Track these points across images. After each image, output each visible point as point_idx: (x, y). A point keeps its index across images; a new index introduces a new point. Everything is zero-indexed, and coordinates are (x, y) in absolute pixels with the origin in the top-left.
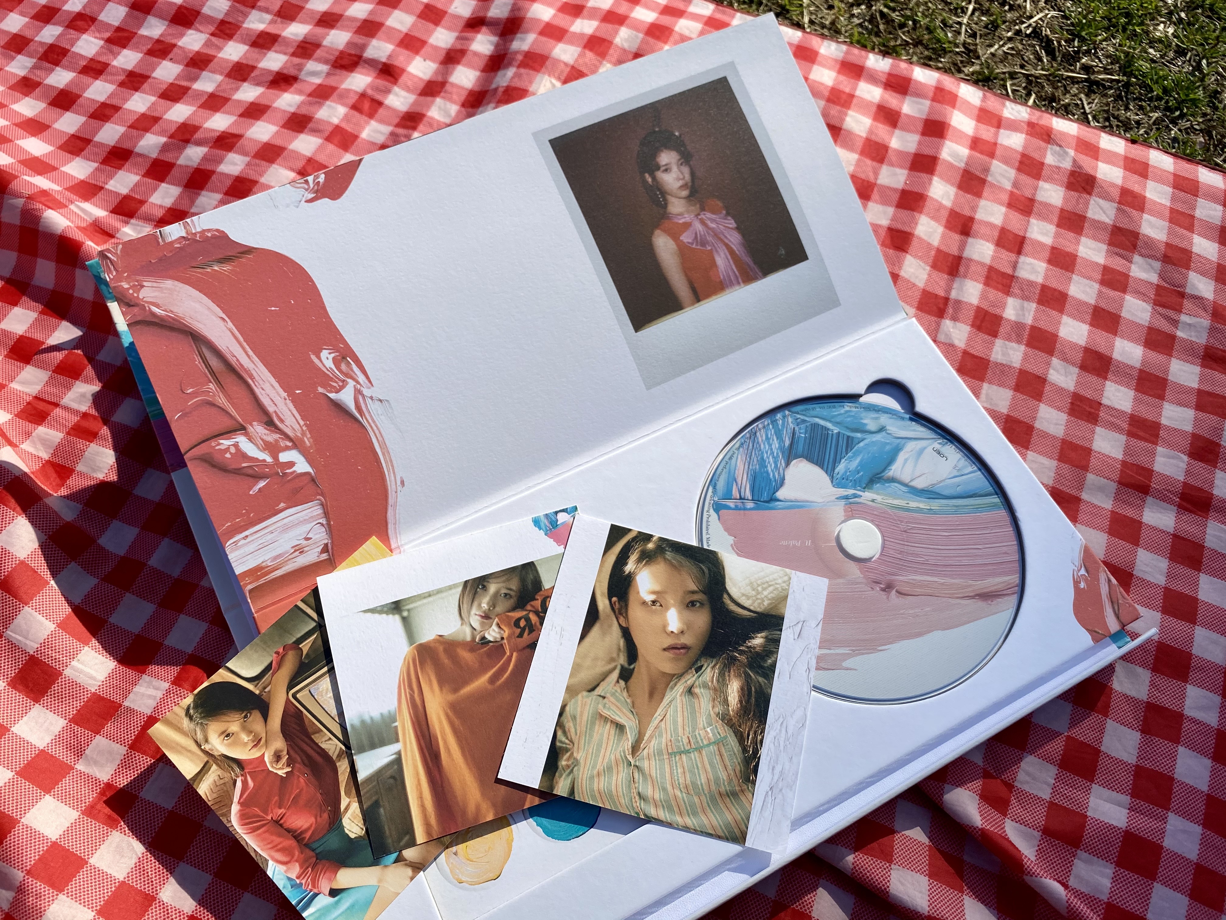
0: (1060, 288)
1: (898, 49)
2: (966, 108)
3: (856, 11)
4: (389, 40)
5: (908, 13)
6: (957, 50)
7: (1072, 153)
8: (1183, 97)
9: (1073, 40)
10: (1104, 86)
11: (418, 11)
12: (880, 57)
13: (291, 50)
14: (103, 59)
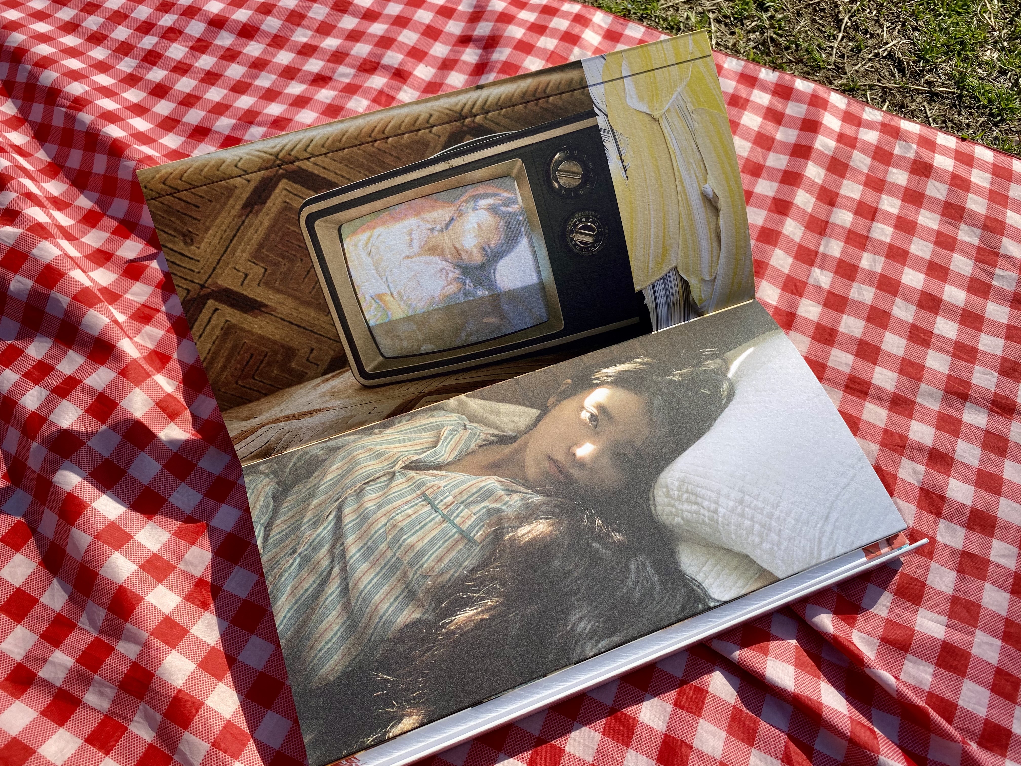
0: (904, 247)
1: (784, 65)
2: (835, 111)
3: (752, 36)
4: (400, 51)
5: (792, 38)
6: (829, 67)
7: (915, 146)
8: (1004, 107)
9: (919, 62)
10: (942, 97)
11: (422, 31)
12: (770, 72)
13: (327, 58)
14: (188, 61)
